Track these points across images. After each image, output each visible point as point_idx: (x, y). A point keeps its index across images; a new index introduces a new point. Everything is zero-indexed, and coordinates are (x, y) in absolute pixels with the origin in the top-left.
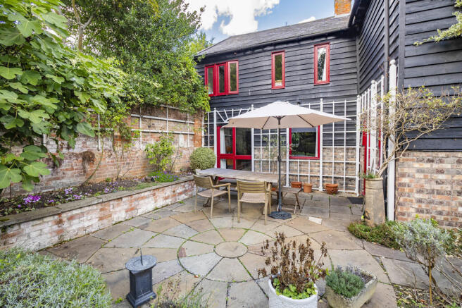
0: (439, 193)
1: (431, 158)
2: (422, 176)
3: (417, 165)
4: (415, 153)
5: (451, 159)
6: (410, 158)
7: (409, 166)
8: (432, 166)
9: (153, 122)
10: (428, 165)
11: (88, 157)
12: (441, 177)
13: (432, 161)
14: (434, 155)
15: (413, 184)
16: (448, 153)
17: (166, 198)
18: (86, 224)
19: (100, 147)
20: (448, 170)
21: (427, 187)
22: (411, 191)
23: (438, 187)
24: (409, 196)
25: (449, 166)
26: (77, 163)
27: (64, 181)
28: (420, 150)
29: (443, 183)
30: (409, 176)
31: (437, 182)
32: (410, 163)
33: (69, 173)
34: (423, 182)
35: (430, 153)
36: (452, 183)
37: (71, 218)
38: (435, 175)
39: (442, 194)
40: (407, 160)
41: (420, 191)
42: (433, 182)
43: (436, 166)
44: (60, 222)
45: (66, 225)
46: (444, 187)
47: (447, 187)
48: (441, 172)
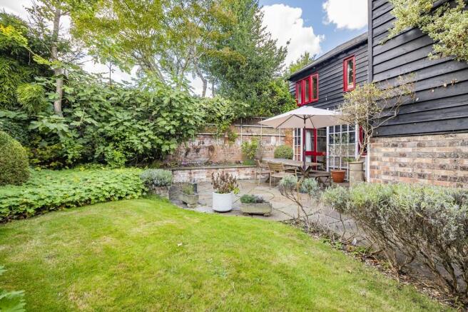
0: (402, 175)
1: (395, 143)
2: (387, 159)
3: (384, 150)
4: (382, 139)
5: (412, 143)
6: (379, 143)
7: (378, 151)
8: (396, 150)
9: (250, 129)
10: (392, 150)
11: (211, 149)
12: (404, 160)
13: (396, 146)
14: (398, 140)
15: (381, 167)
16: (409, 138)
17: (246, 175)
18: (201, 177)
19: (218, 143)
20: (410, 153)
21: (392, 169)
22: (379, 173)
23: (401, 170)
24: (378, 178)
25: (410, 150)
26: (206, 151)
27: (201, 159)
28: (386, 136)
29: (405, 166)
30: (378, 159)
31: (400, 165)
32: (378, 148)
33: (203, 156)
34: (389, 164)
35: (394, 139)
36: (413, 166)
37: (194, 173)
38: (398, 158)
39: (405, 176)
40: (376, 146)
41: (387, 173)
42: (397, 165)
43: (399, 150)
44: (190, 173)
45: (193, 175)
46: (406, 169)
47: (409, 170)
48: (403, 155)
